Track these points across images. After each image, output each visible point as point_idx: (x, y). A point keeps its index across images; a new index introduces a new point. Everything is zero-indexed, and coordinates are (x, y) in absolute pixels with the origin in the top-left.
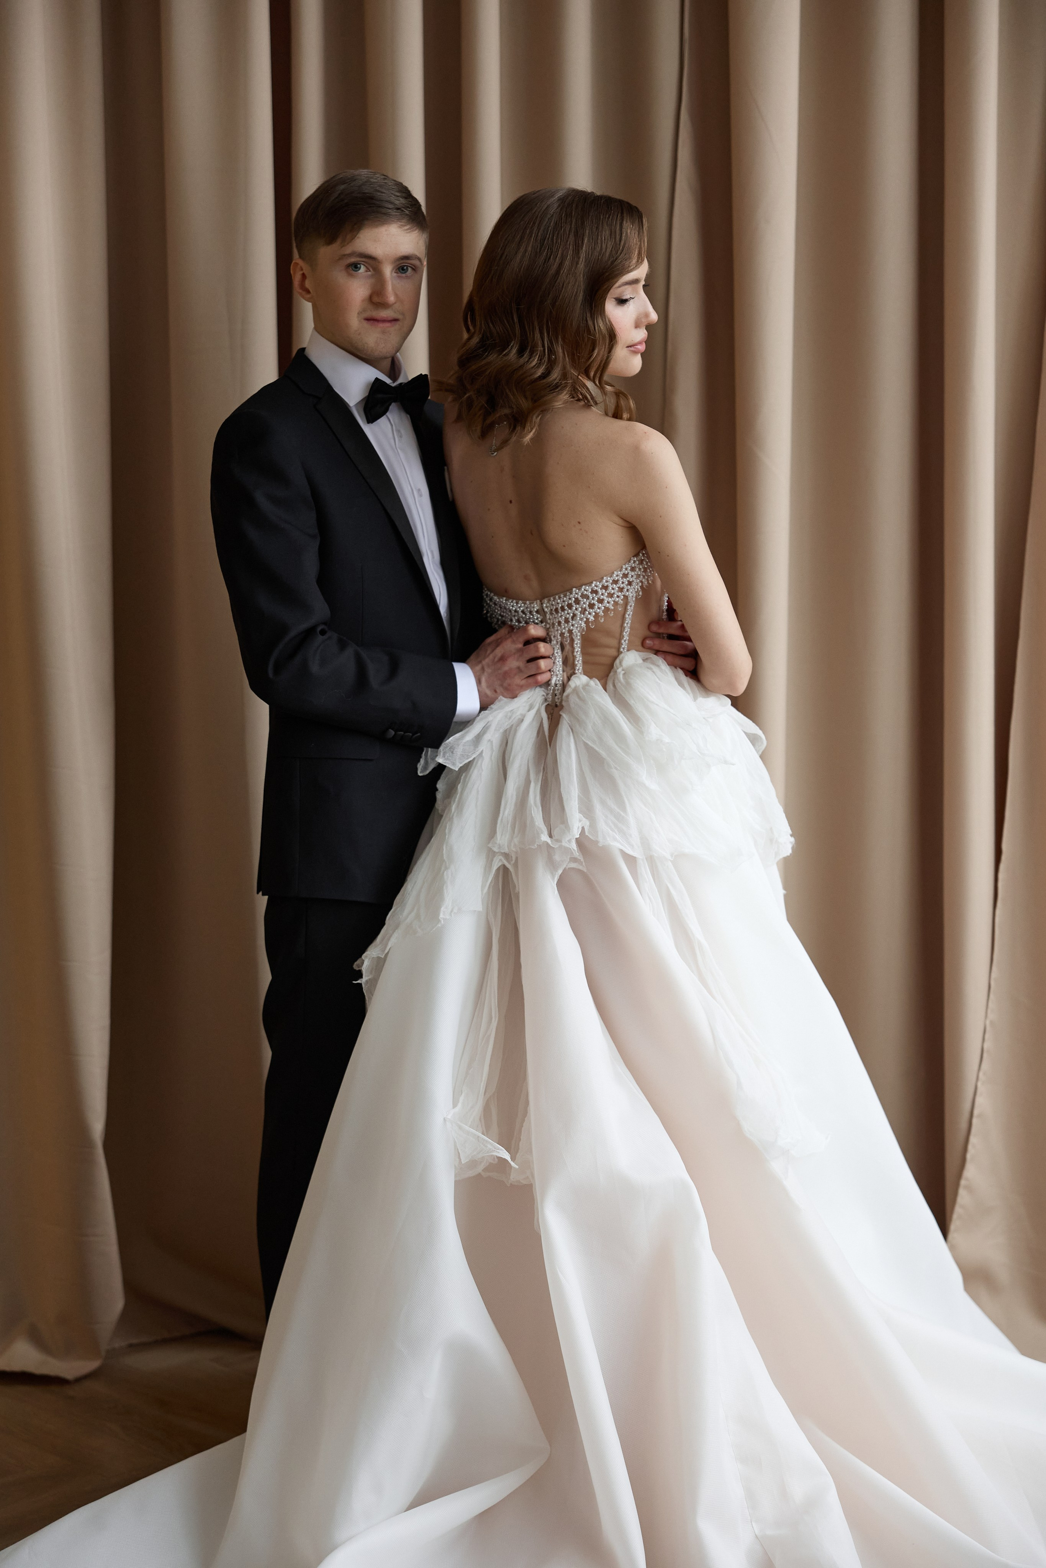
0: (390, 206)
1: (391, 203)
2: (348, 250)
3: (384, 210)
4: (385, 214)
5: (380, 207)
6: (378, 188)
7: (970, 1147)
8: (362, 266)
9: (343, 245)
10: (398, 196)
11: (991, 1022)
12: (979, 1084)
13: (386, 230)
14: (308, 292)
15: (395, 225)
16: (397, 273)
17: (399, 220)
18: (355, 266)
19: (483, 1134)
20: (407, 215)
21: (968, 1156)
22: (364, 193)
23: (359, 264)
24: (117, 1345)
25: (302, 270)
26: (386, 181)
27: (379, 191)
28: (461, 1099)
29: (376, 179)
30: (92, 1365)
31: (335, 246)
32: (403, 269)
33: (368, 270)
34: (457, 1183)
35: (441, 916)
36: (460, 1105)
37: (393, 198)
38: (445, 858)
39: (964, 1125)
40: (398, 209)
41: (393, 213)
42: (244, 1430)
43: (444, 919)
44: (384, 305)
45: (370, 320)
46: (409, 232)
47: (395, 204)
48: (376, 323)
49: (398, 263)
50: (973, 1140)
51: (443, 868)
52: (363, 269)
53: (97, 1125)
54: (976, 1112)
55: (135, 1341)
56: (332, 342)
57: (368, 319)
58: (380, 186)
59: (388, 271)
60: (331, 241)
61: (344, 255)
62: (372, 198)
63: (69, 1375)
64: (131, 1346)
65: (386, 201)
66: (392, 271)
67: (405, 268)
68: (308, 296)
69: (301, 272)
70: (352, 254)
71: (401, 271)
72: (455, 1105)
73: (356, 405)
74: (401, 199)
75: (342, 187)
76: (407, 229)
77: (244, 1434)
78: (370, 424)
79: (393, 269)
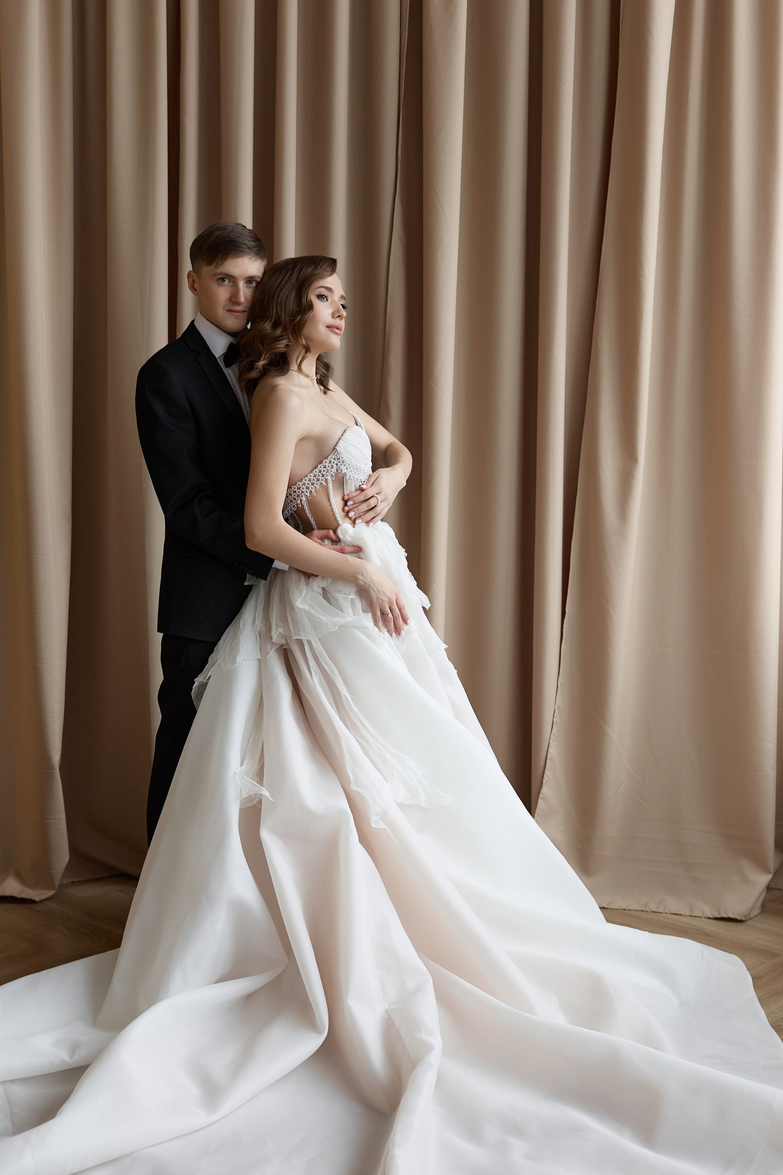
0: (245, 246)
1: (245, 245)
2: (219, 270)
3: (240, 249)
4: (241, 251)
5: (238, 246)
6: (238, 235)
7: (545, 776)
8: (227, 280)
9: (217, 266)
10: (250, 240)
11: (558, 708)
12: (551, 741)
13: (241, 261)
14: (196, 290)
15: (246, 258)
16: (247, 284)
17: (249, 254)
18: (223, 280)
19: (258, 783)
20: (254, 252)
21: (544, 781)
22: (231, 238)
23: (225, 278)
24: (65, 882)
25: (193, 277)
26: (244, 231)
27: (238, 237)
28: (245, 763)
29: (238, 229)
30: (51, 893)
31: (212, 267)
32: (250, 282)
33: (230, 282)
34: (241, 811)
35: (238, 661)
36: (244, 766)
37: (246, 242)
38: (241, 627)
39: (542, 764)
40: (249, 248)
41: (247, 250)
42: (119, 946)
43: (238, 662)
44: (238, 304)
45: (229, 311)
46: (254, 262)
47: (247, 246)
48: (233, 313)
49: (247, 280)
50: (547, 772)
51: (239, 633)
52: (227, 281)
53: (56, 756)
54: (549, 757)
55: (74, 880)
56: (208, 320)
57: (228, 311)
58: (240, 234)
59: (241, 284)
60: (210, 264)
61: (216, 273)
62: (234, 241)
63: (37, 898)
64: (72, 882)
65: (242, 243)
66: (244, 284)
67: (252, 281)
68: (196, 293)
69: (193, 279)
70: (221, 273)
71: (249, 283)
72: (241, 766)
73: (219, 357)
74: (251, 242)
75: (218, 233)
76: (254, 260)
77: (119, 949)
78: (227, 368)
79: (245, 282)
